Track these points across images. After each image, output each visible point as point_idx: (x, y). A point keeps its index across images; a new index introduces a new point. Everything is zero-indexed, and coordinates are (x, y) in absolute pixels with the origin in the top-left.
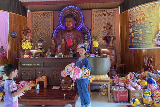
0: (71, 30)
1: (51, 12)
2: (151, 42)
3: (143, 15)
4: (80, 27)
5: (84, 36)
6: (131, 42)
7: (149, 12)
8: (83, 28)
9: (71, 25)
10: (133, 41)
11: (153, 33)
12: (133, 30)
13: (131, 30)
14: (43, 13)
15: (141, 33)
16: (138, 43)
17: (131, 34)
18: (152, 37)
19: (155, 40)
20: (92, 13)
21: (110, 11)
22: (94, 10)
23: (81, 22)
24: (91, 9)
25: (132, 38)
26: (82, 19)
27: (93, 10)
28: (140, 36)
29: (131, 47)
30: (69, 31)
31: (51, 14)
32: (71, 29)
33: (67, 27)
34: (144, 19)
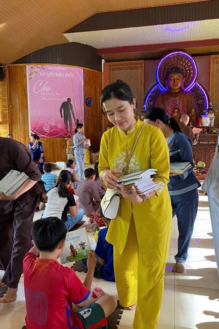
0: (178, 93)
1: (140, 61)
4: (191, 86)
5: (197, 101)
9: (178, 85)
14: (127, 64)
20: (212, 60)
22: (214, 56)
23: (193, 79)
24: (210, 54)
26: (194, 74)
27: (212, 56)
30: (175, 95)
31: (139, 66)
33: (173, 89)
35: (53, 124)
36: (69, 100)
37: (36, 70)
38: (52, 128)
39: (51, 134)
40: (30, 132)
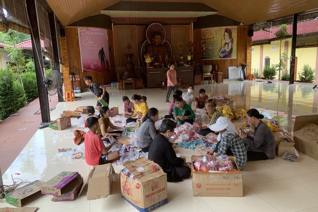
2: (217, 55)
3: (212, 36)
4: (164, 41)
6: (203, 55)
7: (216, 33)
8: (166, 43)
10: (204, 54)
11: (219, 49)
12: (205, 46)
13: (203, 45)
15: (210, 48)
16: (208, 55)
17: (203, 48)
18: (218, 51)
19: (219, 53)
20: (171, 28)
21: (185, 27)
23: (164, 38)
24: (170, 24)
25: (204, 51)
26: (165, 35)
27: (171, 26)
28: (210, 50)
29: (202, 58)
31: (134, 28)
32: (158, 45)
34: (213, 38)
35: (96, 64)
36: (102, 48)
37: (84, 30)
38: (95, 65)
39: (95, 70)
40: (83, 68)
